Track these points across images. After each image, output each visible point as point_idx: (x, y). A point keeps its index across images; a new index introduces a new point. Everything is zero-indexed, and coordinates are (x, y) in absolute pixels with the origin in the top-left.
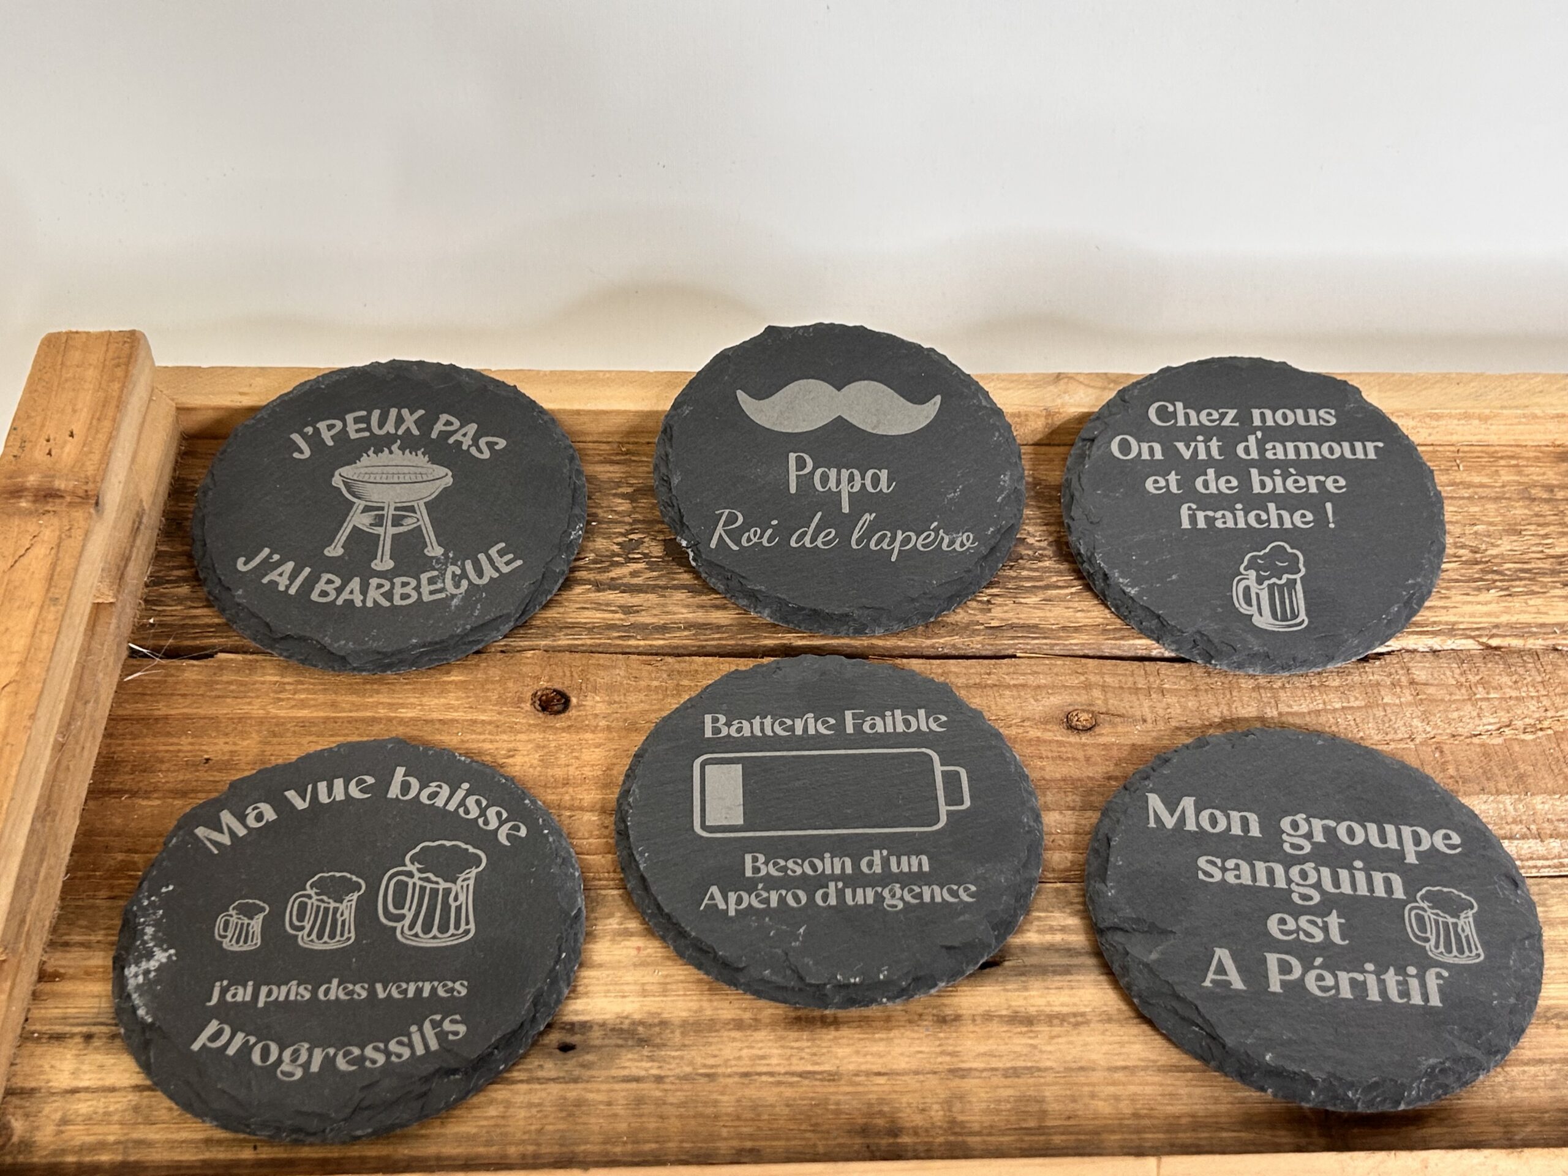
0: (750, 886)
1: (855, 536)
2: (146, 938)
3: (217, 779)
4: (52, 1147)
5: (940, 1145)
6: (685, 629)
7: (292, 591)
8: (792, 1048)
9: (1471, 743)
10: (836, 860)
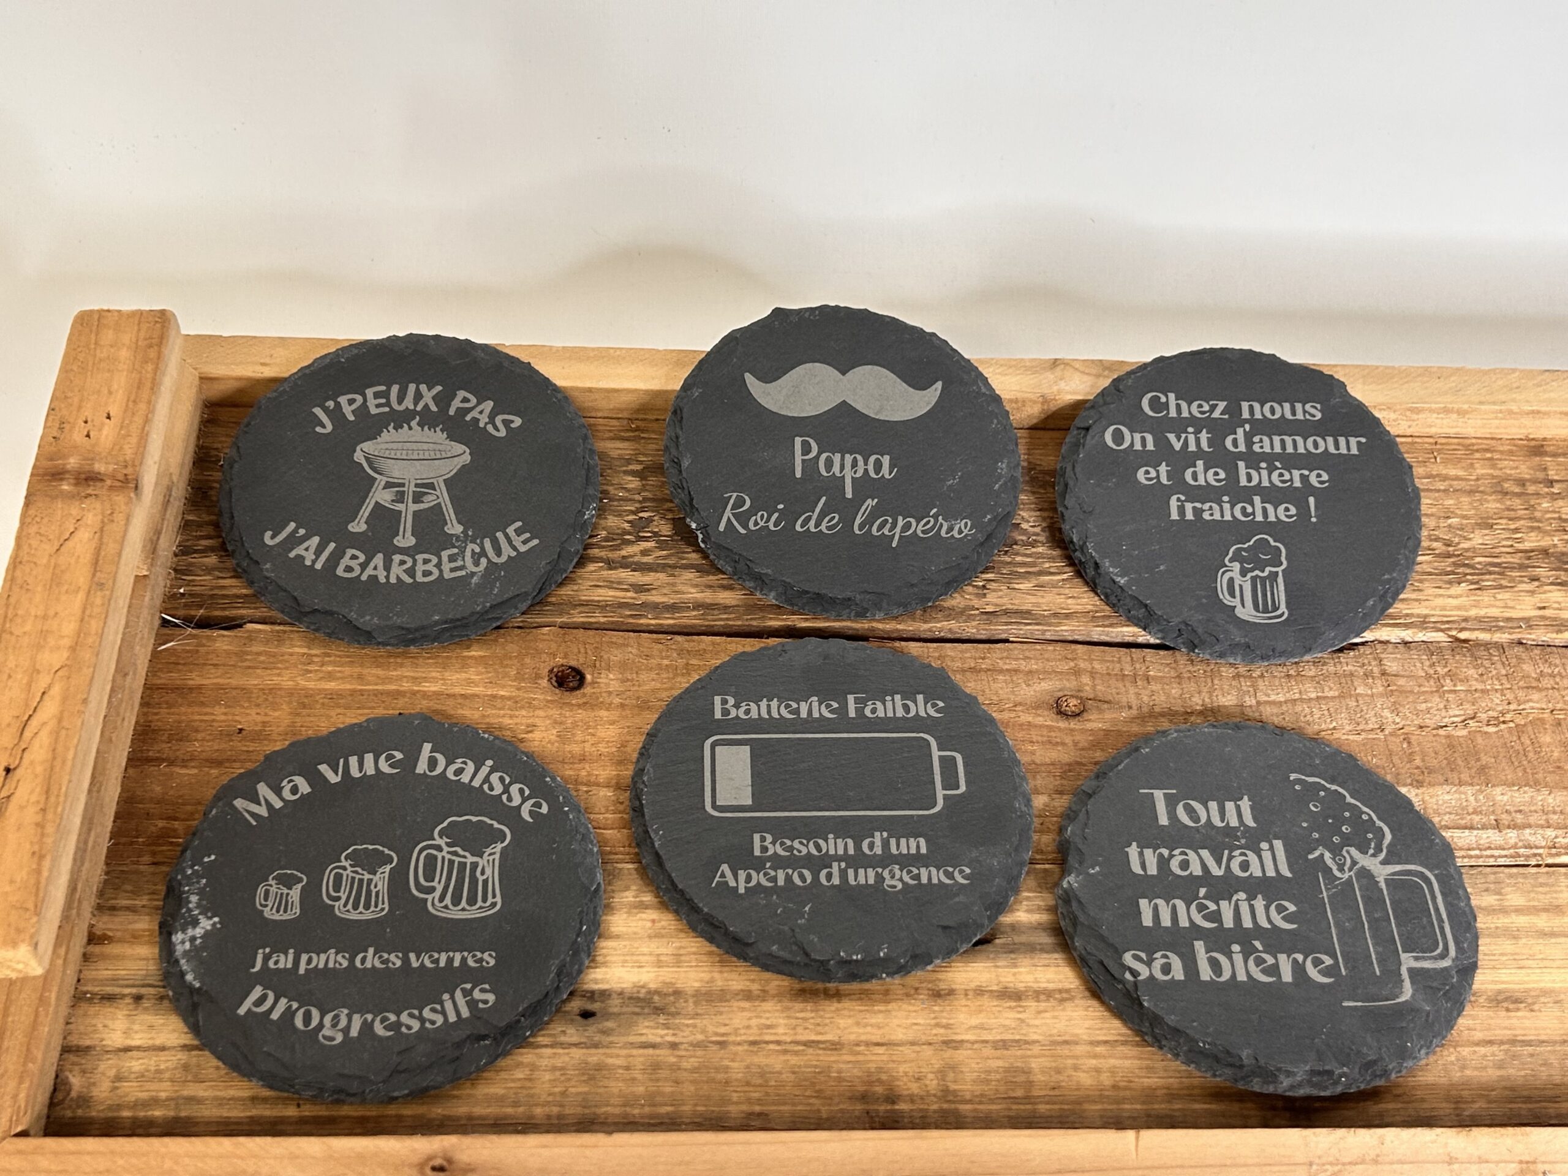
0: (758, 865)
1: (858, 521)
2: (191, 906)
3: (251, 749)
4: (109, 1102)
5: (935, 1111)
6: (694, 609)
7: (318, 566)
8: (797, 1018)
9: (1437, 735)
10: (839, 841)
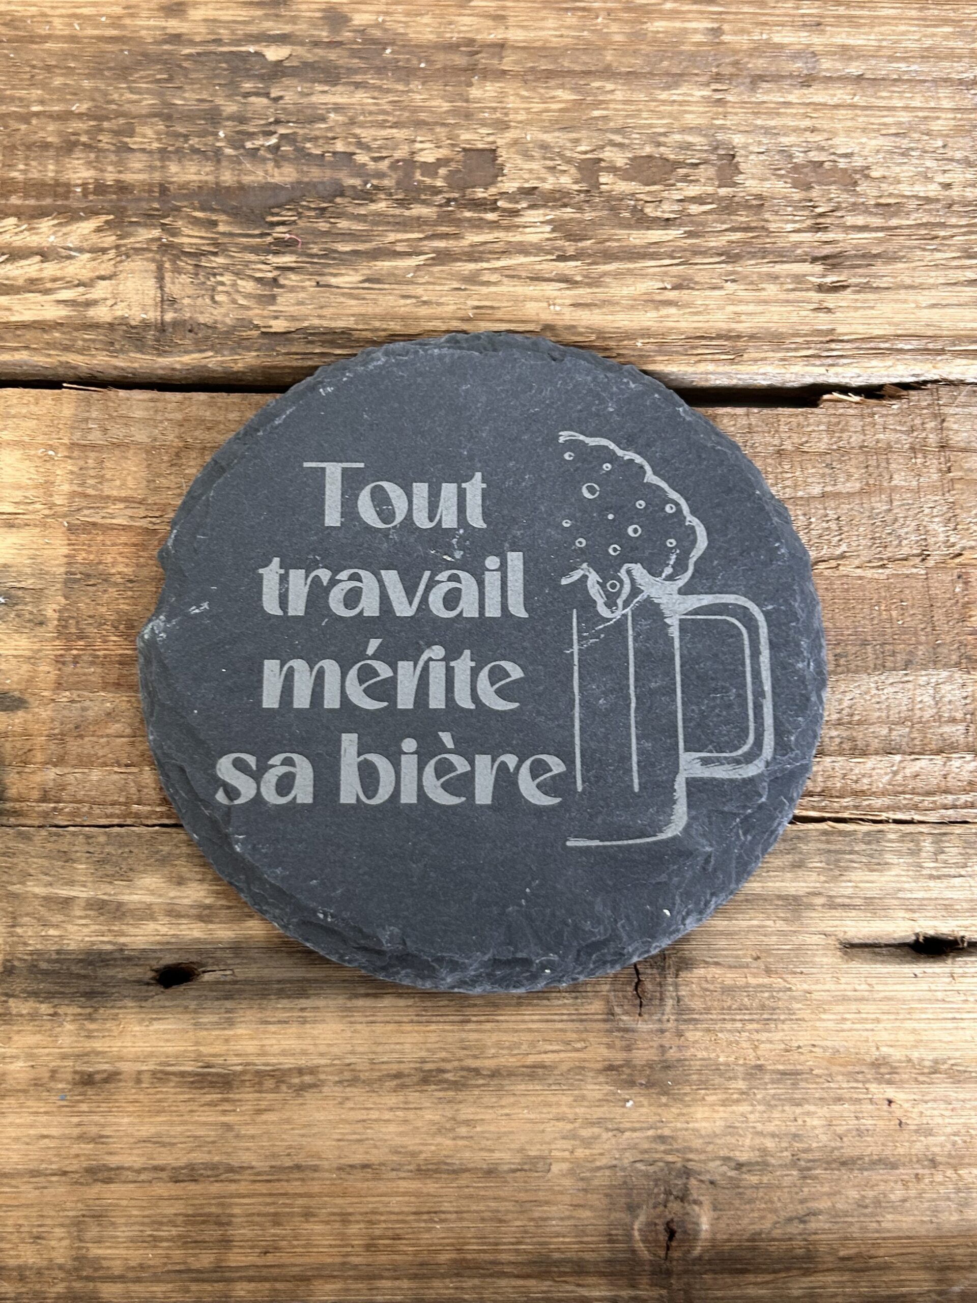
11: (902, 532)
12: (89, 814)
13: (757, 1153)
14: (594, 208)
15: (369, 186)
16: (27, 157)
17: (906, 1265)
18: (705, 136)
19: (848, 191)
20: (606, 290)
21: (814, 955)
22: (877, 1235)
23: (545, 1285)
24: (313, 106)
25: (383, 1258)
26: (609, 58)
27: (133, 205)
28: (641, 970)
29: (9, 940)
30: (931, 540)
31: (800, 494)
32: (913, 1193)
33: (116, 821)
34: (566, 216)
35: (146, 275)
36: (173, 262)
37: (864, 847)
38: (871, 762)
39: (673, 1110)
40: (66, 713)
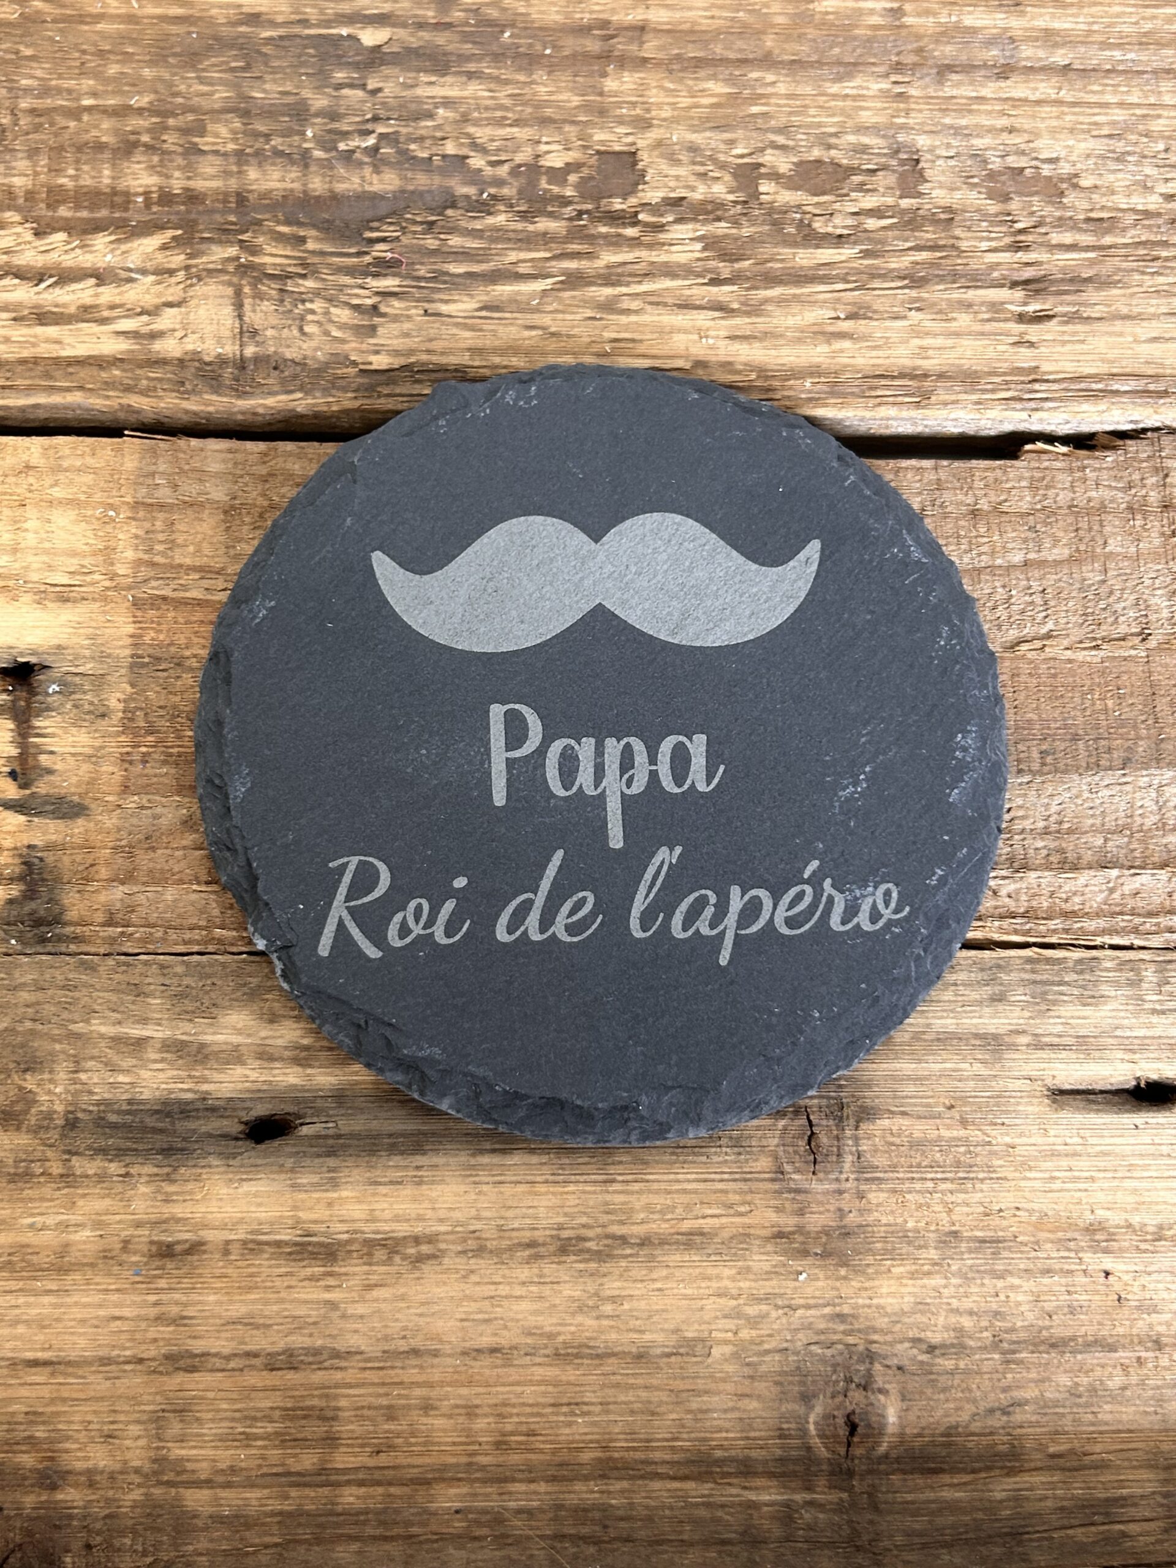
11: (1119, 607)
12: (164, 940)
13: (952, 1334)
14: (753, 222)
15: (485, 195)
16: (77, 161)
17: (1126, 1463)
18: (884, 136)
19: (1053, 203)
20: (768, 320)
21: (1018, 1104)
22: (1092, 1429)
23: (706, 1488)
24: (418, 100)
25: (515, 1458)
26: (769, 44)
27: (206, 218)
28: (814, 1122)
29: (72, 1088)
30: (1153, 617)
31: (999, 562)
32: (1134, 1379)
33: (196, 948)
34: (720, 232)
35: (220, 301)
36: (254, 286)
37: (1075, 977)
38: (1083, 877)
39: (853, 1283)
40: (135, 821)
